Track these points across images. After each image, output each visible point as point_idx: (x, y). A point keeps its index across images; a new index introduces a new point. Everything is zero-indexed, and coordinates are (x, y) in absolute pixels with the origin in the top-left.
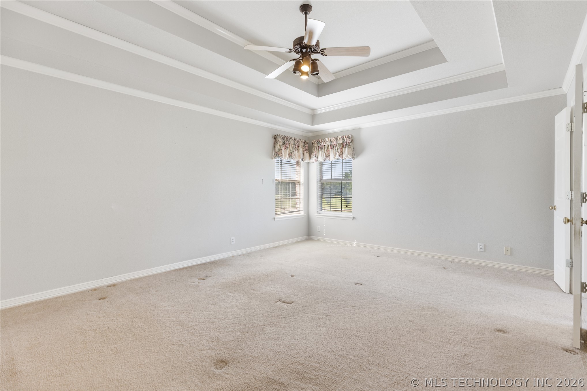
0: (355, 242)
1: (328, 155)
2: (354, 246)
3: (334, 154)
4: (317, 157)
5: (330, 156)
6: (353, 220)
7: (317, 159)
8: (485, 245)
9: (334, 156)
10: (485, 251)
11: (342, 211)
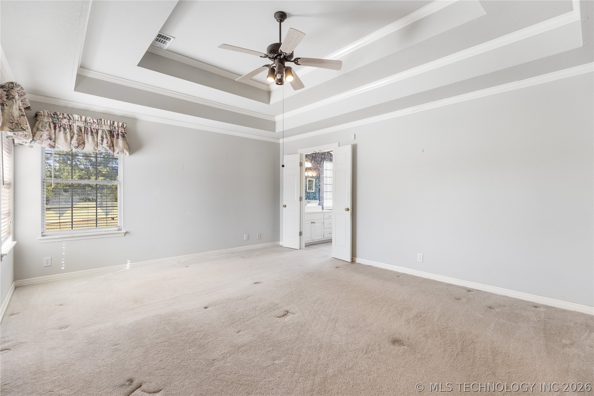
0: (129, 264)
1: (81, 143)
2: (128, 268)
3: (95, 143)
4: (54, 142)
5: (84, 144)
6: (125, 235)
7: (53, 144)
8: (248, 235)
9: (95, 146)
10: (248, 239)
11: (97, 227)
